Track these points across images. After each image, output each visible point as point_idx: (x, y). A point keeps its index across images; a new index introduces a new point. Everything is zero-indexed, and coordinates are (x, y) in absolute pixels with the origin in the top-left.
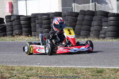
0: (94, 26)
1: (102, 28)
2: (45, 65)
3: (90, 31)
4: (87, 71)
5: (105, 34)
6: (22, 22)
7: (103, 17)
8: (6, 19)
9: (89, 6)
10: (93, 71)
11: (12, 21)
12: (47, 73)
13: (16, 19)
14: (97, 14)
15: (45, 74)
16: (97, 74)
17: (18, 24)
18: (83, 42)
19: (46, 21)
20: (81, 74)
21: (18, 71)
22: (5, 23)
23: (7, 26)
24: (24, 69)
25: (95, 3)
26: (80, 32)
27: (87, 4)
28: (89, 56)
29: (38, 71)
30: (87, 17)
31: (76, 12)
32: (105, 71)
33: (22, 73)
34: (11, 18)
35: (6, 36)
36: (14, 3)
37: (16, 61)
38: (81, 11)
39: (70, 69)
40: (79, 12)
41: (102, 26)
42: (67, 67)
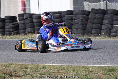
0: (105, 24)
1: (113, 27)
2: (58, 63)
3: (101, 29)
4: (99, 69)
5: (116, 32)
6: (35, 20)
7: (115, 15)
8: (19, 17)
9: (100, 5)
10: (105, 70)
11: (24, 20)
12: (60, 71)
13: (28, 17)
14: (109, 12)
15: (58, 73)
16: (109, 73)
17: (31, 22)
18: (94, 40)
19: (58, 19)
20: (93, 73)
21: (31, 69)
22: (18, 21)
23: (20, 24)
24: (37, 67)
25: (106, 2)
26: (92, 30)
27: (99, 3)
28: (101, 54)
29: (51, 70)
30: (98, 16)
31: (87, 11)
32: (117, 69)
33: (36, 72)
34: (23, 17)
35: (19, 34)
36: (26, 1)
37: (29, 59)
38: (92, 9)
39: (83, 67)
40: (90, 10)
41: (113, 25)
42: (80, 66)
